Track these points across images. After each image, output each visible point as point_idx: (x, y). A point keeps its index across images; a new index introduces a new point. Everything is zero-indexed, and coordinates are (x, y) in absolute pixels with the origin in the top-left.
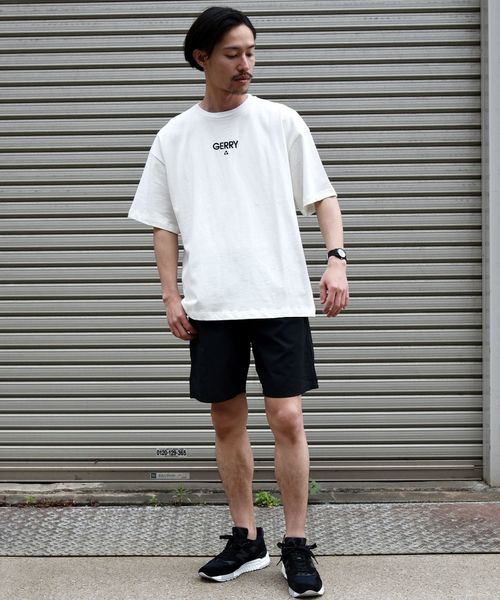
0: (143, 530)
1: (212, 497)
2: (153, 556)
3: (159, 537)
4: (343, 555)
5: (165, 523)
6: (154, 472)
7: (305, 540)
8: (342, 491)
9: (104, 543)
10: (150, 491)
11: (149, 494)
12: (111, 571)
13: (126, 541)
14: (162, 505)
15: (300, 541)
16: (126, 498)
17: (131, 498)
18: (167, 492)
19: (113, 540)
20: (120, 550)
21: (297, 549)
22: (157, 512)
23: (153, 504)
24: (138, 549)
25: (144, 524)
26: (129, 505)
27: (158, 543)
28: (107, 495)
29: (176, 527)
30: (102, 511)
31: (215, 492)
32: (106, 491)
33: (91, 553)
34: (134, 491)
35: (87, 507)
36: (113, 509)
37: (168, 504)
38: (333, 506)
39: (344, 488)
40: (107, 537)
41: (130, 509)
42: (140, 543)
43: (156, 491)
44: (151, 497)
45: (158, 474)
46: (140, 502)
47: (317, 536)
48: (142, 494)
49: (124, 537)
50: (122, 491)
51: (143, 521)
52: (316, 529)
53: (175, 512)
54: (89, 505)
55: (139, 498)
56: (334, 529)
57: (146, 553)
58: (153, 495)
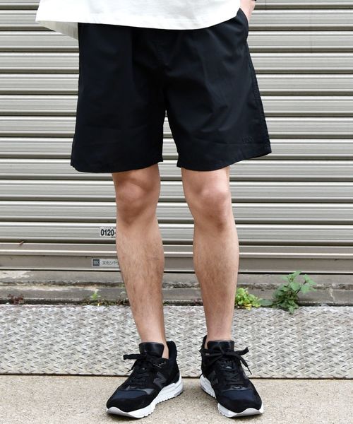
0: (80, 339)
1: (171, 293)
2: (93, 375)
3: (101, 349)
4: (344, 378)
5: (110, 329)
6: (96, 258)
7: (232, 343)
8: (344, 288)
9: (30, 356)
10: (91, 284)
11: (90, 288)
12: (36, 397)
13: (57, 354)
14: (107, 303)
15: (228, 345)
16: (59, 294)
17: (65, 294)
18: (113, 285)
19: (42, 351)
20: (50, 366)
21: (225, 356)
22: (99, 314)
23: (94, 303)
24: (73, 366)
25: (83, 331)
26: (63, 302)
27: (99, 357)
28: (35, 288)
29: (124, 335)
30: (27, 311)
31: (177, 286)
32: (34, 283)
33: (13, 370)
34: (71, 284)
35: (8, 305)
36: (43, 309)
37: (114, 303)
38: (332, 309)
39: (346, 284)
40: (33, 347)
41: (64, 309)
42: (76, 357)
43: (99, 284)
44: (92, 293)
45: (101, 260)
46: (78, 299)
47: (310, 351)
48: (81, 288)
49: (55, 348)
50: (54, 283)
51: (81, 326)
52: (309, 341)
53: (123, 314)
54: (11, 302)
55: (76, 293)
56: (332, 341)
57: (84, 371)
58: (95, 289)
